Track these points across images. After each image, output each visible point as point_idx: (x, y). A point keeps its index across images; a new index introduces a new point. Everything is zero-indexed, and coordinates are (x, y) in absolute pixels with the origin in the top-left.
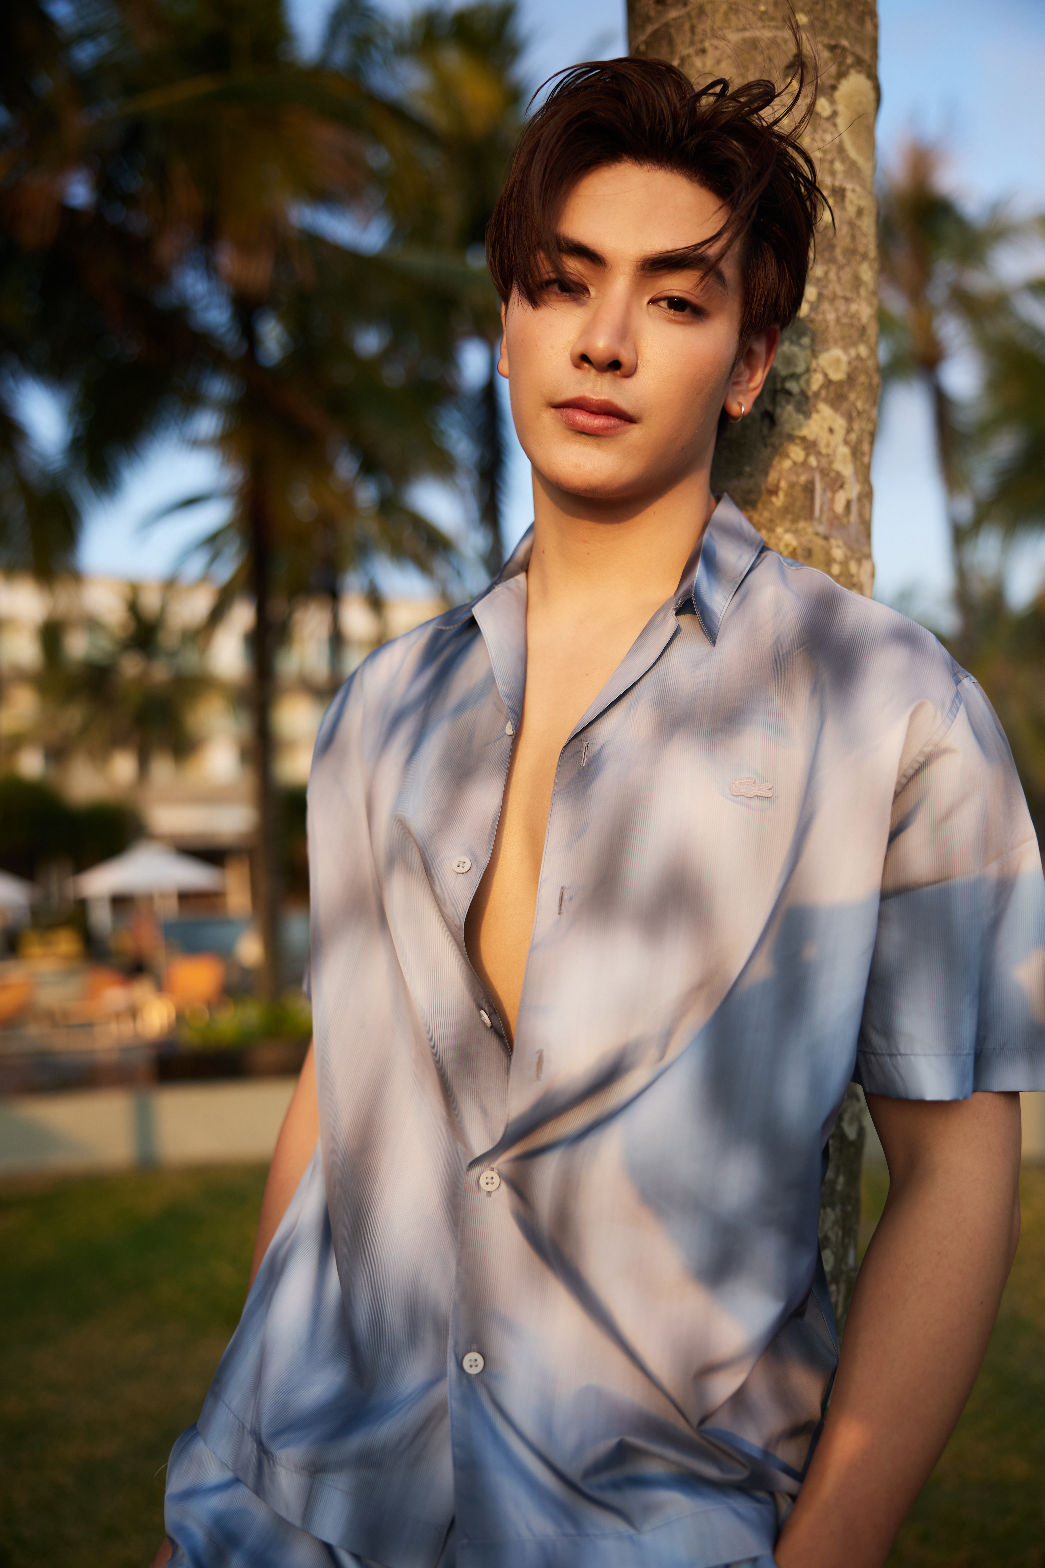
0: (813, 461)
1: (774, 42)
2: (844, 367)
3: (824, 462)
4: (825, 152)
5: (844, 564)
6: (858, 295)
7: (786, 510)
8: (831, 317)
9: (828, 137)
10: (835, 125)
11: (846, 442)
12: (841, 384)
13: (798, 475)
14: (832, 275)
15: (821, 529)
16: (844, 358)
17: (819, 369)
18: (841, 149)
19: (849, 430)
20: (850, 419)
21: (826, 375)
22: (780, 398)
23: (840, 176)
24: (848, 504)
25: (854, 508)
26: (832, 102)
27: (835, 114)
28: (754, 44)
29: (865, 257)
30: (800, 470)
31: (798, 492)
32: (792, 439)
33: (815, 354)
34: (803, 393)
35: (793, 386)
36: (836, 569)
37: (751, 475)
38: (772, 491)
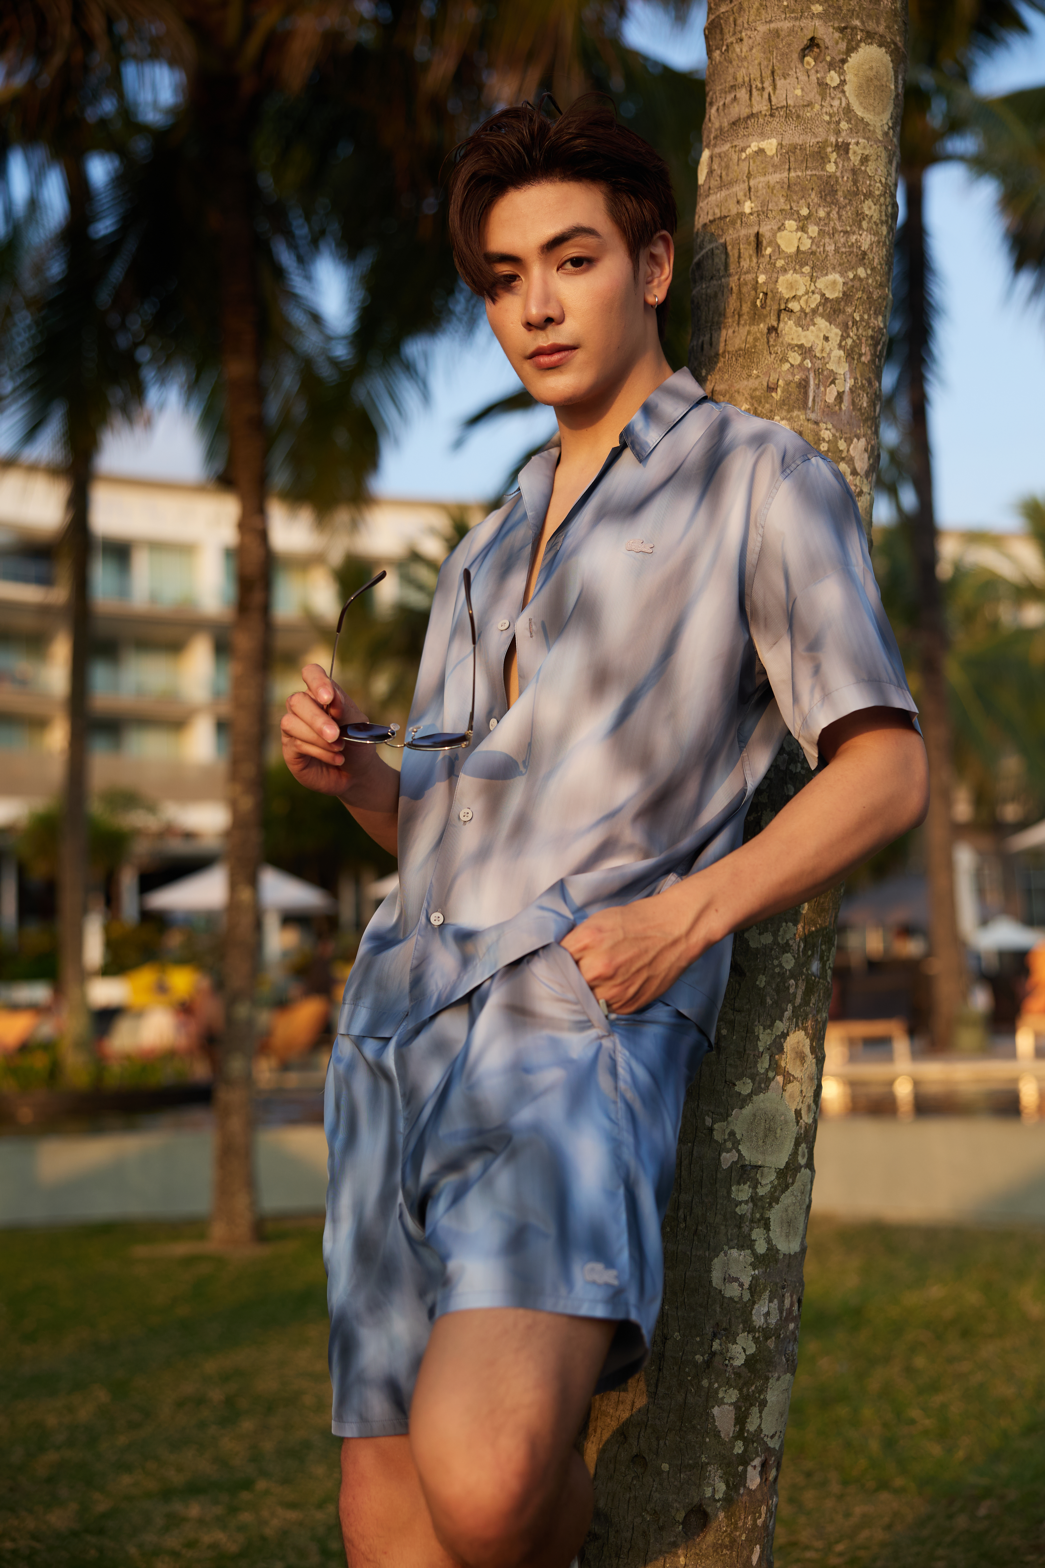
0: (808, 363)
1: (792, 31)
2: (840, 287)
3: (818, 364)
4: (831, 116)
5: (833, 442)
6: (860, 227)
7: (783, 403)
8: (831, 248)
9: (836, 103)
10: (843, 92)
11: (840, 346)
12: (838, 301)
13: (794, 375)
14: (834, 215)
15: (812, 416)
16: (840, 280)
17: (817, 291)
18: (848, 110)
19: (843, 338)
20: (845, 328)
21: (823, 295)
22: (783, 315)
23: (844, 134)
24: (840, 396)
25: (847, 399)
26: (841, 73)
27: (843, 82)
28: (777, 33)
29: (869, 195)
30: (796, 371)
31: (793, 388)
32: (792, 347)
33: (813, 279)
34: (802, 310)
35: (794, 306)
36: (824, 447)
37: (758, 377)
38: (771, 389)
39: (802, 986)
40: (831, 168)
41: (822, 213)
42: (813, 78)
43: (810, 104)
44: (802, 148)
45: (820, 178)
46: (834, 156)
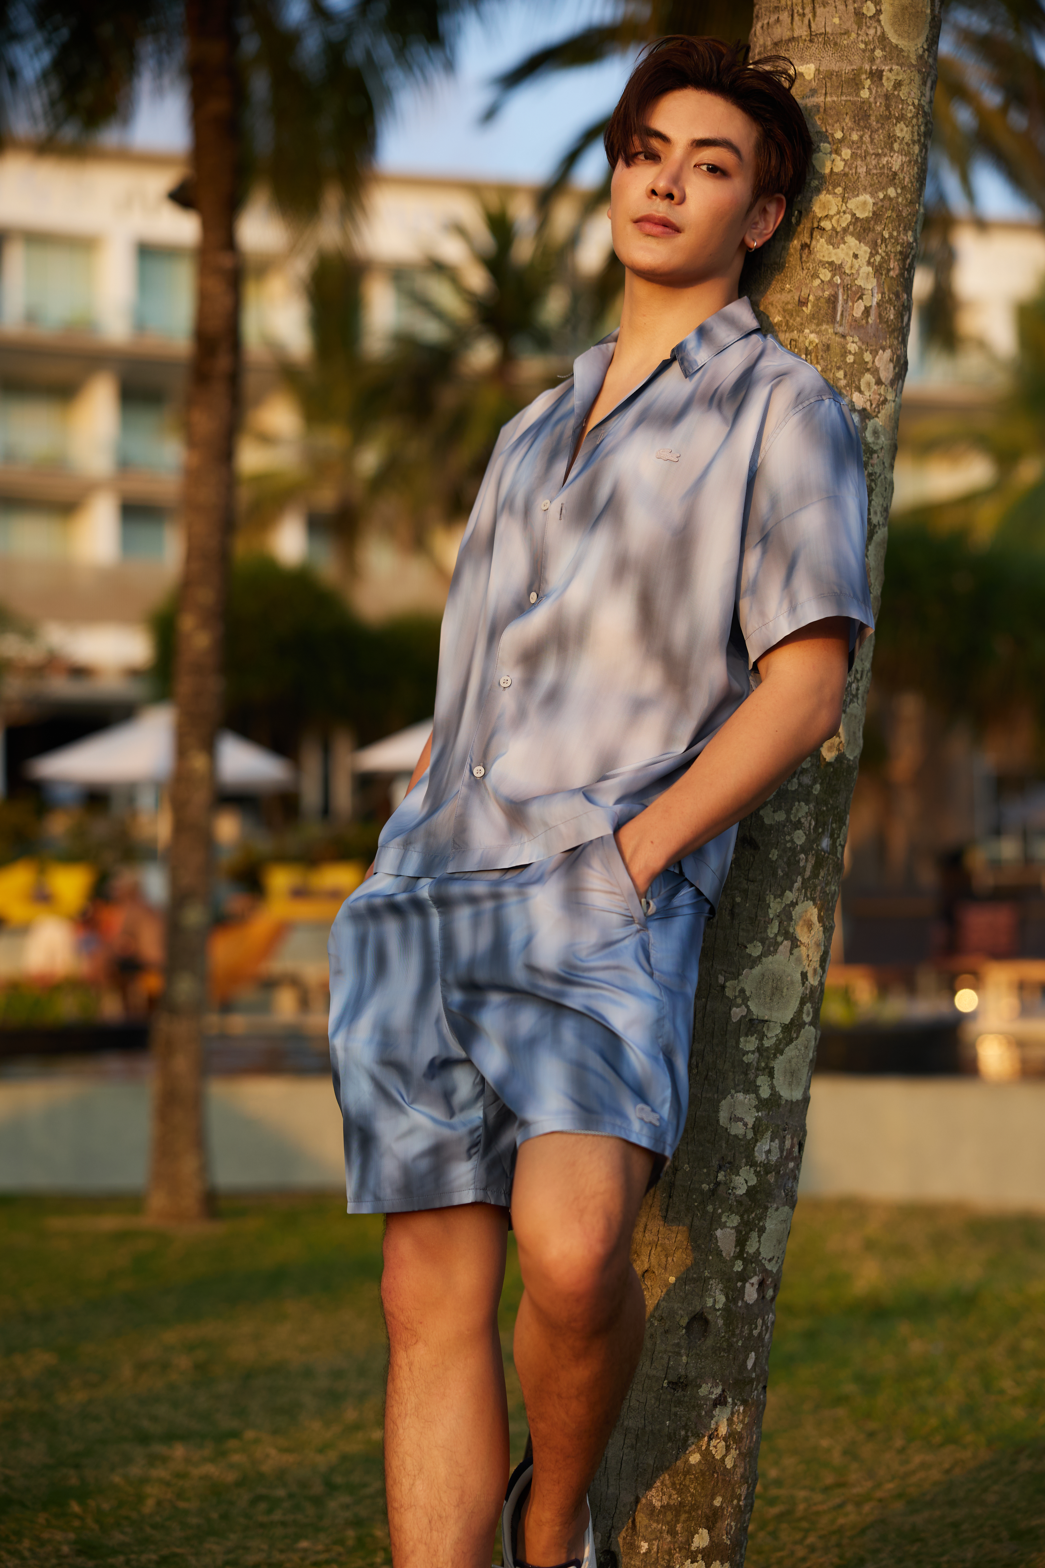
0: (838, 280)
2: (870, 207)
3: (847, 280)
4: (866, 44)
5: (859, 355)
6: (892, 149)
7: (813, 316)
8: (862, 170)
9: (871, 32)
10: (879, 21)
11: (869, 263)
12: (867, 220)
13: (823, 291)
14: (866, 138)
15: (840, 330)
16: (870, 200)
17: (848, 211)
18: (883, 38)
19: (872, 255)
20: (874, 246)
21: (854, 215)
22: (816, 233)
23: (878, 61)
24: (867, 311)
25: (873, 312)
27: (879, 12)
29: (901, 118)
30: (826, 287)
31: (822, 303)
32: (823, 264)
33: (844, 200)
34: (834, 229)
35: (826, 225)
36: (850, 359)
37: (790, 291)
38: (802, 303)
39: (812, 861)
40: (865, 94)
41: (855, 137)
42: (851, 8)
43: (847, 33)
44: (838, 74)
45: (854, 103)
46: (868, 83)
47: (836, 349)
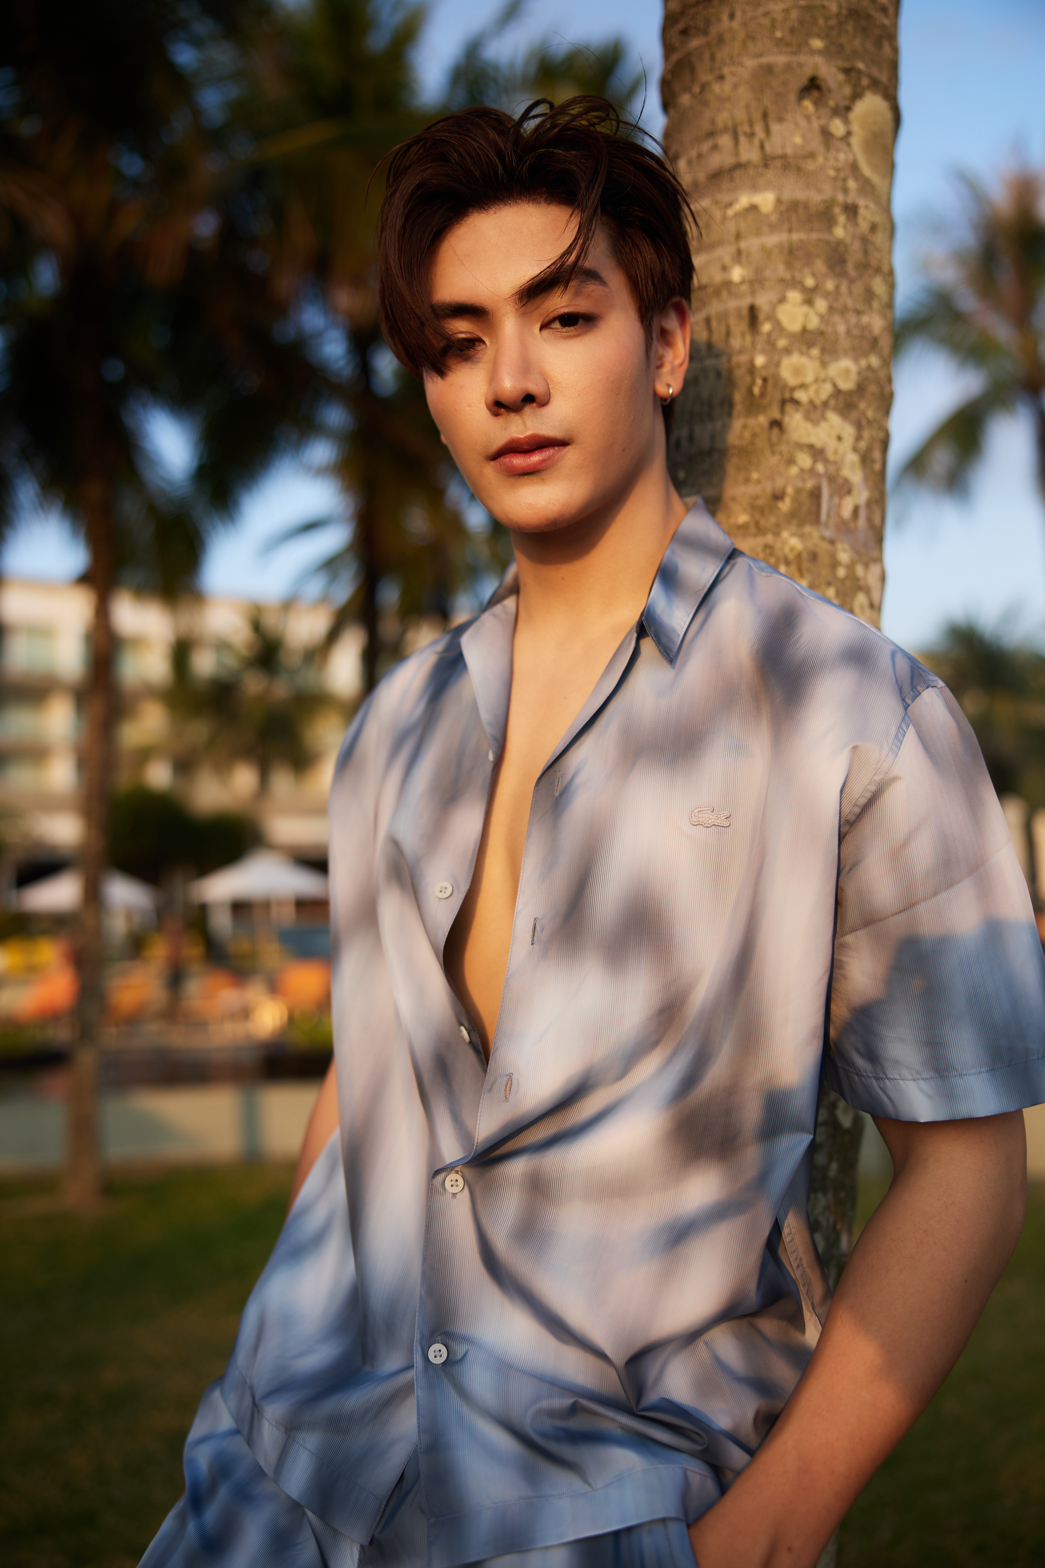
0: (820, 468)
1: (788, 68)
2: (854, 377)
3: (832, 469)
4: (838, 170)
5: (851, 567)
6: (870, 307)
7: (792, 515)
8: (841, 329)
10: (849, 145)
11: (855, 449)
12: (850, 393)
13: (804, 481)
14: (844, 289)
15: (828, 533)
16: (854, 368)
17: (828, 379)
18: (854, 167)
19: (858, 438)
20: (859, 427)
21: (835, 386)
22: (789, 407)
23: (852, 194)
24: (856, 511)
25: (863, 514)
26: (846, 122)
27: (849, 134)
28: (769, 69)
30: (807, 476)
31: (804, 498)
32: (800, 446)
33: (824, 364)
34: (811, 402)
35: (801, 396)
36: (841, 572)
37: (759, 482)
38: (778, 496)
40: (839, 232)
41: (830, 285)
42: (816, 124)
43: (812, 155)
44: (806, 205)
45: (827, 243)
46: (842, 219)
47: (824, 559)
